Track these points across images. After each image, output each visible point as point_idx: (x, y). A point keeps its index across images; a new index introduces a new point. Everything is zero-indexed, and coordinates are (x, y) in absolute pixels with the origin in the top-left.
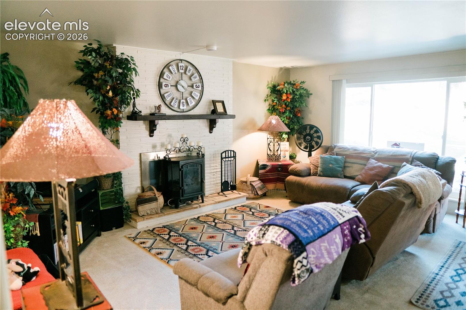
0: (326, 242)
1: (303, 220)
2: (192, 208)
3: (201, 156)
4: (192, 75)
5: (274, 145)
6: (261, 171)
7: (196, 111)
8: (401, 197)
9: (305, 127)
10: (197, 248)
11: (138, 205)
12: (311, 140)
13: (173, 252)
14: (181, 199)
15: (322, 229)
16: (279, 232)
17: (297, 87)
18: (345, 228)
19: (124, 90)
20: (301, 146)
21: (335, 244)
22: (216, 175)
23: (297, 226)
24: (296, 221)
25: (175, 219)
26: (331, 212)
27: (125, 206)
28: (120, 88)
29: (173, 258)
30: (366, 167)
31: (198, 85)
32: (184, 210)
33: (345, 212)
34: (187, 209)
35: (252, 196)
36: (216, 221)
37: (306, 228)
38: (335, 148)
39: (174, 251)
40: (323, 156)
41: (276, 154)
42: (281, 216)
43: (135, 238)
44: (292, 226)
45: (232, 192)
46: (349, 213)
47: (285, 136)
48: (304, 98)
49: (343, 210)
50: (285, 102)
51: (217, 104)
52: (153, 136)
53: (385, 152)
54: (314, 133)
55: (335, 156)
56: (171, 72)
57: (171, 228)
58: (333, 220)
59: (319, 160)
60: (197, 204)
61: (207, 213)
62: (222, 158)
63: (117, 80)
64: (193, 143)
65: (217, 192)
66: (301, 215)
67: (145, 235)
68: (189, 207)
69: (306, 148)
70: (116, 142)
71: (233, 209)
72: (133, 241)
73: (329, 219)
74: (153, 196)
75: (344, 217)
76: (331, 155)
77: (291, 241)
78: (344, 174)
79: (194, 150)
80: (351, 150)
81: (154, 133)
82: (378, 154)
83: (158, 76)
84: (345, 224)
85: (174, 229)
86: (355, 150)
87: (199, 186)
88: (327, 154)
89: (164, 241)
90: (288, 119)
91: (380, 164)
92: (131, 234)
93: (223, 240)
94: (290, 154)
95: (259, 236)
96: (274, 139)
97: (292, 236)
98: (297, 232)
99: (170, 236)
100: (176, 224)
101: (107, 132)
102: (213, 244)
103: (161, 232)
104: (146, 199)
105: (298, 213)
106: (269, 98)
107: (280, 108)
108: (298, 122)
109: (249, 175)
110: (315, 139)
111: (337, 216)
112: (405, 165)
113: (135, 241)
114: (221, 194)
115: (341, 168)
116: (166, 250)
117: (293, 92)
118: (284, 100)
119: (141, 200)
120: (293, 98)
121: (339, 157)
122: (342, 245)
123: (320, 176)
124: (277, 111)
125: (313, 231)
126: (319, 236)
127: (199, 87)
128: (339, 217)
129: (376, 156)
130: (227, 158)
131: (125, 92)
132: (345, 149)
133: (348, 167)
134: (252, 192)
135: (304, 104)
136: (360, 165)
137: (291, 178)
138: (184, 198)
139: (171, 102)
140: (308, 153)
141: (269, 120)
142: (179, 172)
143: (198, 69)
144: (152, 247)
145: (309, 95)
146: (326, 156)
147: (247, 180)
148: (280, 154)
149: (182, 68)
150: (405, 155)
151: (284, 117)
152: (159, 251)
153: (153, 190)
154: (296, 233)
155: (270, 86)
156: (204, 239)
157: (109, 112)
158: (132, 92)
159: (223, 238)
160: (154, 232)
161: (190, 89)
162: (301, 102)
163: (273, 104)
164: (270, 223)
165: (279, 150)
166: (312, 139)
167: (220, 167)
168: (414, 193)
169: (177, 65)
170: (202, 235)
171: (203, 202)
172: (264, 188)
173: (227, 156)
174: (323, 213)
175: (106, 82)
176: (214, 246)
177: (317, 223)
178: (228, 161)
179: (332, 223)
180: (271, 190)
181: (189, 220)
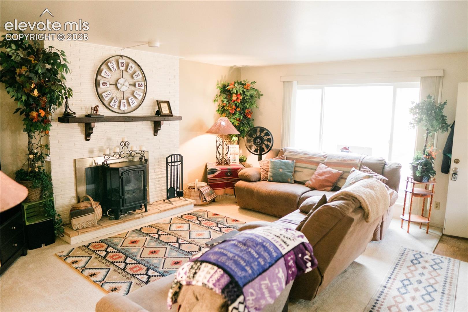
0: (267, 278)
1: (241, 255)
2: (134, 219)
3: (143, 162)
4: (135, 72)
5: (223, 148)
6: (209, 176)
7: (140, 112)
8: (350, 213)
9: (255, 130)
10: (136, 267)
11: (71, 218)
12: (261, 144)
13: (109, 273)
14: (121, 209)
15: (263, 263)
16: (212, 272)
17: (247, 87)
18: (289, 258)
19: (52, 89)
20: (251, 149)
21: (277, 280)
22: (162, 181)
23: (233, 263)
24: (233, 256)
25: (114, 231)
26: (274, 241)
27: (57, 219)
28: (48, 87)
29: (109, 280)
30: (316, 173)
31: (140, 84)
32: (125, 221)
33: (289, 240)
34: (128, 220)
35: (200, 202)
36: (160, 233)
37: (244, 264)
38: (285, 151)
39: (110, 271)
40: (273, 160)
41: (225, 157)
42: (216, 249)
43: (67, 256)
44: (227, 264)
45: (179, 199)
46: (294, 240)
47: (235, 139)
48: (255, 99)
49: (287, 237)
50: (235, 102)
51: (162, 104)
52: (89, 139)
53: (334, 157)
54: (264, 136)
55: (285, 161)
56: (110, 69)
57: (109, 243)
58: (275, 251)
59: (270, 165)
60: (140, 214)
61: (151, 224)
62: (167, 163)
63: (44, 77)
64: (135, 147)
65: (162, 199)
66: (239, 247)
67: (79, 253)
68: (131, 217)
69: (256, 151)
70: (45, 147)
71: (179, 218)
72: (65, 260)
73: (272, 250)
74: (90, 207)
75: (288, 245)
76: (280, 159)
77: (226, 283)
78: (294, 178)
79: (136, 155)
80: (301, 154)
81: (91, 137)
82: (329, 159)
83: (95, 73)
84: (289, 254)
85: (113, 243)
86: (306, 154)
87: (142, 193)
88: (277, 157)
89: (100, 259)
90: (238, 121)
91: (330, 169)
92: (62, 252)
93: (166, 255)
94: (241, 157)
95: (190, 276)
96: (223, 141)
97: (227, 277)
98: (233, 271)
99: (107, 253)
100: (115, 237)
101: (33, 136)
102: (154, 260)
103: (98, 248)
104: (82, 211)
105: (236, 243)
106: (218, 98)
107: (230, 109)
108: (249, 124)
109: (197, 180)
110: (266, 142)
111: (280, 245)
112: (354, 171)
113: (66, 260)
114: (167, 201)
115: (292, 172)
116: (101, 271)
117: (244, 92)
118: (234, 102)
119: (75, 212)
120: (243, 99)
121: (290, 161)
122: (286, 279)
123: (270, 181)
124: (226, 112)
125: (252, 268)
126: (259, 273)
127: (142, 86)
128: (283, 247)
129: (326, 160)
130: (173, 162)
131: (54, 91)
132: (295, 153)
133: (298, 171)
134: (200, 199)
135: (254, 106)
136: (310, 170)
137: (240, 183)
138: (125, 208)
139: (110, 102)
140: (258, 156)
141: (219, 121)
142: (119, 180)
143: (141, 66)
144: (86, 267)
145: (259, 95)
146: (277, 160)
147: (195, 185)
148: (230, 158)
149: (122, 65)
150: (354, 160)
151: (234, 119)
152: (93, 271)
153: (89, 200)
154: (232, 273)
155: (220, 85)
156: (146, 254)
157: (34, 114)
158: (63, 91)
159: (166, 253)
160: (90, 247)
161: (133, 88)
162: (251, 103)
163: (223, 105)
164: (203, 259)
165: (229, 153)
166: (262, 142)
167: (166, 172)
168: (362, 207)
169: (117, 62)
170: (143, 250)
171: (146, 211)
172: (213, 193)
173: (173, 161)
174: (264, 244)
175: (30, 79)
176: (155, 263)
177: (257, 256)
178: (174, 165)
179: (275, 255)
180: (220, 196)
181: (131, 232)
